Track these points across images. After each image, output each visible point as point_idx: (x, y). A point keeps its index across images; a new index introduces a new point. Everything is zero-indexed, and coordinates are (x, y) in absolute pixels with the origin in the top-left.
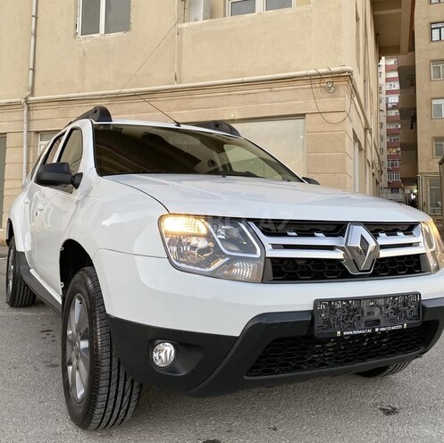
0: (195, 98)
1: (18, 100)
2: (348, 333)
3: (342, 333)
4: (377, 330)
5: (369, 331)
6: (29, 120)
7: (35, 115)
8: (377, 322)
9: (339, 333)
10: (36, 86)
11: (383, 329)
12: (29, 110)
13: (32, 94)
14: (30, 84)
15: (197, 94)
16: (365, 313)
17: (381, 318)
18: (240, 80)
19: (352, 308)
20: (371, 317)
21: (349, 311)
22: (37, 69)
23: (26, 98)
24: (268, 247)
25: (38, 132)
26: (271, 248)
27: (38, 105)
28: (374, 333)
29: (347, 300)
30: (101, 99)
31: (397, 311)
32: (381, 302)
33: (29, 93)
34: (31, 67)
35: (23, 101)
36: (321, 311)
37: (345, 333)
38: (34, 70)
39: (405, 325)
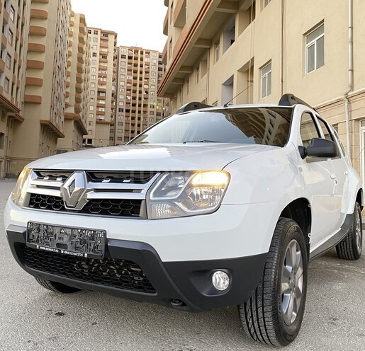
2: (43, 248)
3: (39, 247)
4: (62, 252)
5: (57, 251)
8: (65, 247)
10: (355, 83)
11: (66, 253)
12: (349, 103)
14: (350, 82)
16: (57, 237)
17: (68, 244)
19: (49, 231)
20: (61, 242)
23: (347, 94)
27: (354, 98)
28: (59, 254)
29: (47, 225)
31: (83, 242)
32: (69, 231)
33: (349, 89)
34: (350, 68)
35: (344, 97)
36: (32, 229)
37: (41, 248)
38: (352, 71)
39: (86, 255)
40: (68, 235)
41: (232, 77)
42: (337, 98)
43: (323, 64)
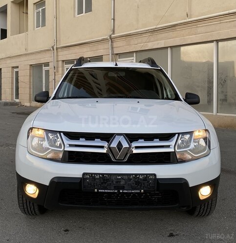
0: (199, 27)
1: (106, 37)
2: (102, 191)
3: (98, 190)
4: (121, 191)
5: (116, 191)
6: (112, 48)
7: (115, 45)
9: (96, 190)
10: (115, 28)
11: (125, 191)
12: (112, 42)
13: (114, 33)
14: (112, 28)
15: (200, 24)
16: (115, 182)
17: (125, 185)
18: (227, 12)
19: (106, 179)
20: (118, 184)
21: (104, 180)
22: (115, 18)
23: (111, 36)
24: (67, 146)
25: (117, 54)
26: (68, 145)
27: (116, 39)
28: (119, 193)
29: (103, 174)
30: (146, 33)
31: (138, 183)
33: (112, 33)
34: (112, 18)
35: (109, 37)
36: (87, 178)
37: (100, 191)
38: (114, 19)
39: (142, 191)
40: (124, 180)
41: (6, 6)
42: (103, 38)
43: (91, 11)
